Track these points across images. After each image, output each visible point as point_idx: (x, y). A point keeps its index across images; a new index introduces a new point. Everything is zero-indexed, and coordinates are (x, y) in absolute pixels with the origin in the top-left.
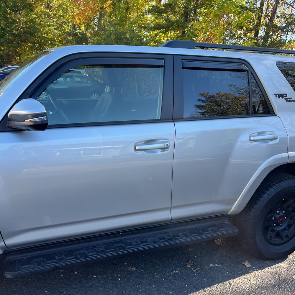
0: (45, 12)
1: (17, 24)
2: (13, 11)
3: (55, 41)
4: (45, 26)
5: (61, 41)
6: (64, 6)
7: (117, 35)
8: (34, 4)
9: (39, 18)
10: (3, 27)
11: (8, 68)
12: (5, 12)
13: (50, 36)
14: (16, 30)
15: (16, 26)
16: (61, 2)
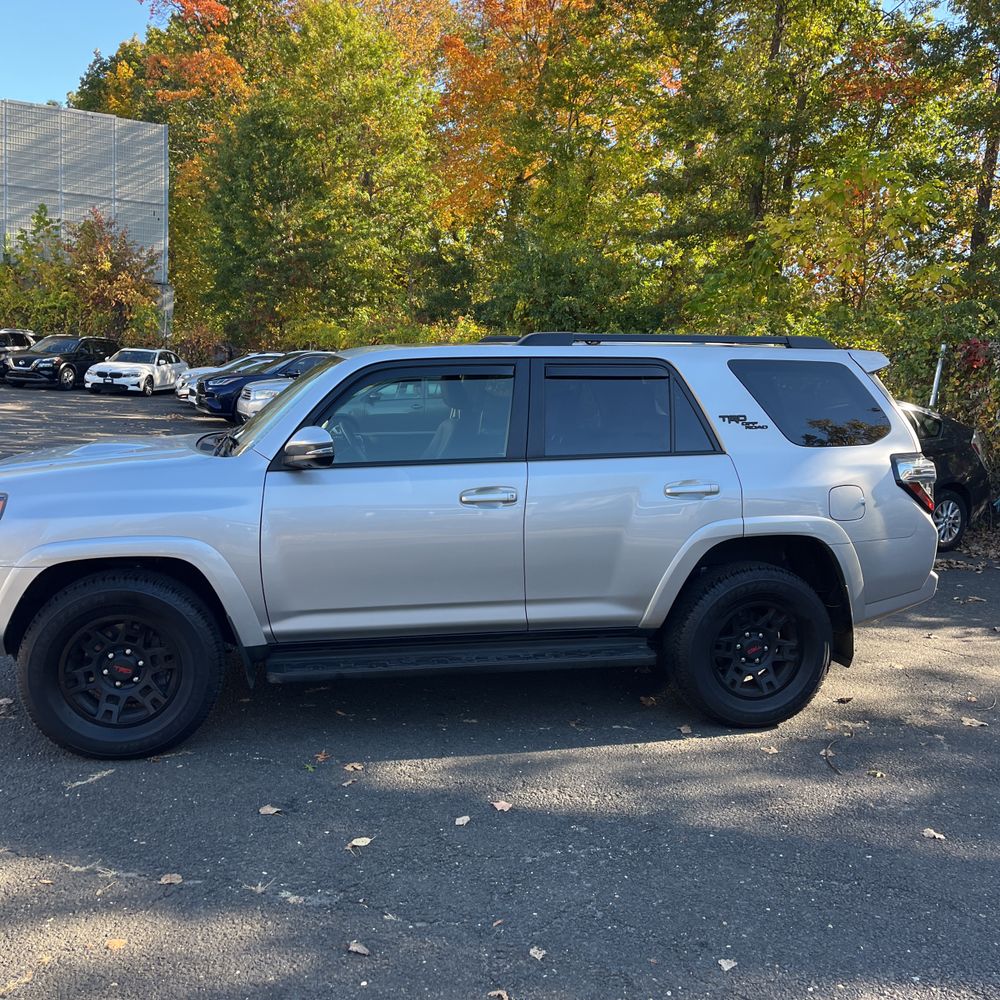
0: (356, 197)
1: (279, 238)
2: (270, 200)
3: (382, 278)
4: (355, 238)
5: (398, 277)
6: (410, 179)
7: (546, 264)
8: (327, 178)
9: (339, 216)
10: (239, 246)
11: (250, 361)
12: (249, 204)
13: (369, 264)
14: (275, 254)
15: (276, 242)
16: (402, 168)
